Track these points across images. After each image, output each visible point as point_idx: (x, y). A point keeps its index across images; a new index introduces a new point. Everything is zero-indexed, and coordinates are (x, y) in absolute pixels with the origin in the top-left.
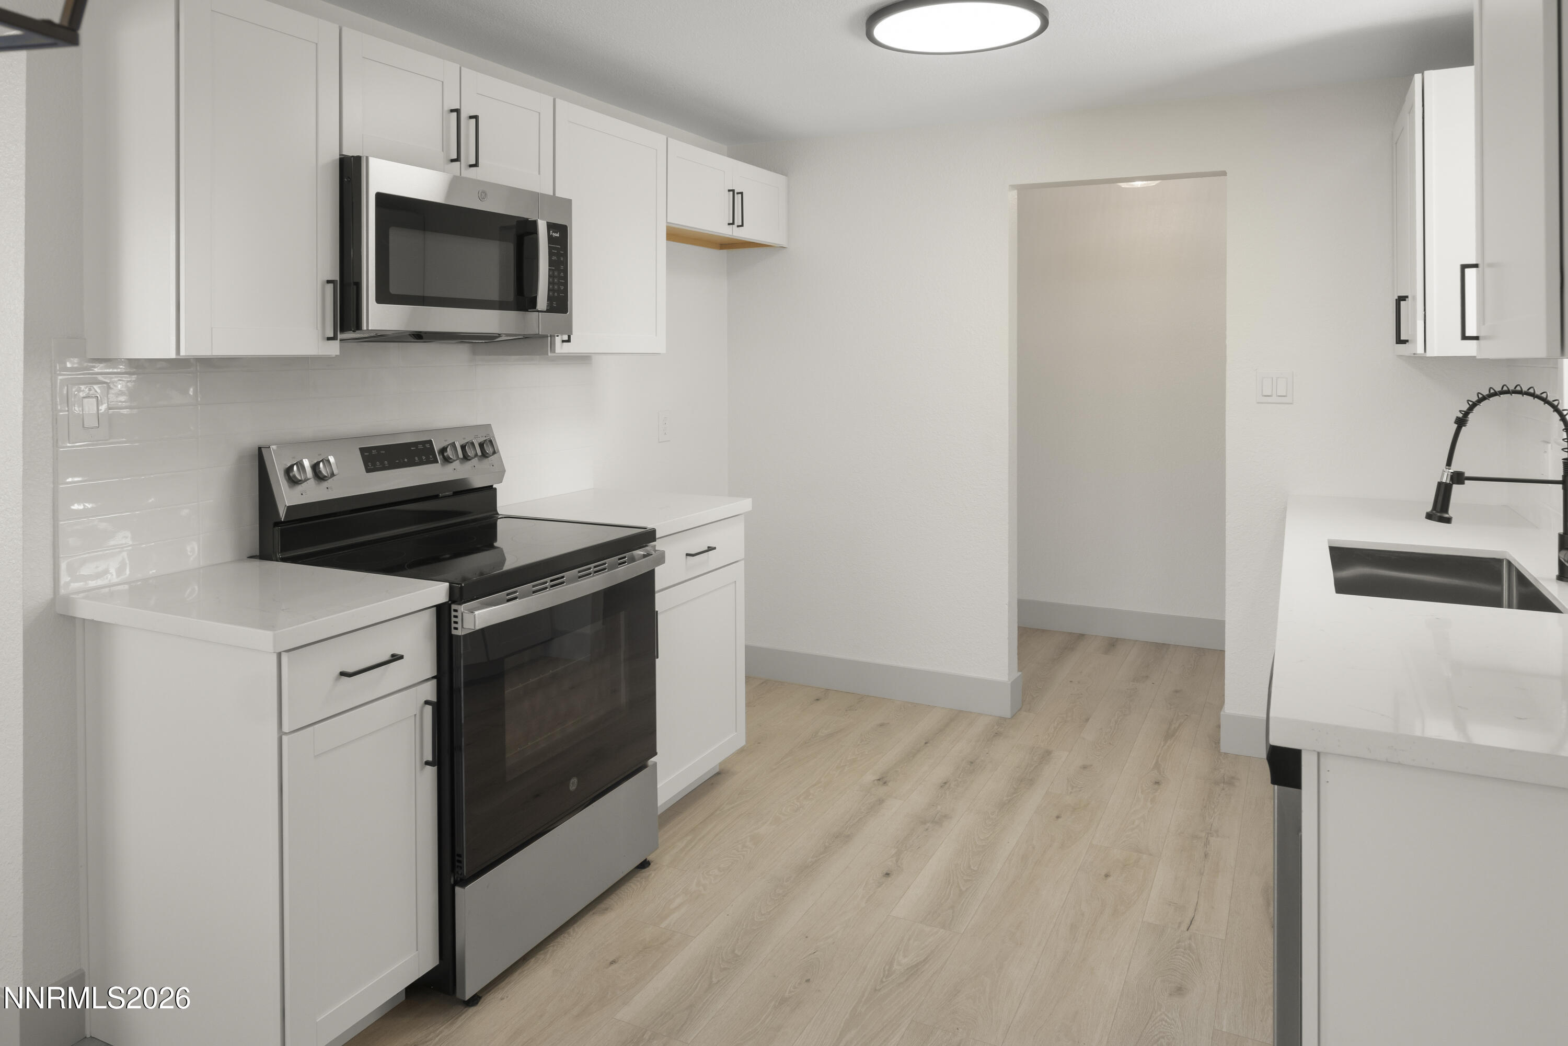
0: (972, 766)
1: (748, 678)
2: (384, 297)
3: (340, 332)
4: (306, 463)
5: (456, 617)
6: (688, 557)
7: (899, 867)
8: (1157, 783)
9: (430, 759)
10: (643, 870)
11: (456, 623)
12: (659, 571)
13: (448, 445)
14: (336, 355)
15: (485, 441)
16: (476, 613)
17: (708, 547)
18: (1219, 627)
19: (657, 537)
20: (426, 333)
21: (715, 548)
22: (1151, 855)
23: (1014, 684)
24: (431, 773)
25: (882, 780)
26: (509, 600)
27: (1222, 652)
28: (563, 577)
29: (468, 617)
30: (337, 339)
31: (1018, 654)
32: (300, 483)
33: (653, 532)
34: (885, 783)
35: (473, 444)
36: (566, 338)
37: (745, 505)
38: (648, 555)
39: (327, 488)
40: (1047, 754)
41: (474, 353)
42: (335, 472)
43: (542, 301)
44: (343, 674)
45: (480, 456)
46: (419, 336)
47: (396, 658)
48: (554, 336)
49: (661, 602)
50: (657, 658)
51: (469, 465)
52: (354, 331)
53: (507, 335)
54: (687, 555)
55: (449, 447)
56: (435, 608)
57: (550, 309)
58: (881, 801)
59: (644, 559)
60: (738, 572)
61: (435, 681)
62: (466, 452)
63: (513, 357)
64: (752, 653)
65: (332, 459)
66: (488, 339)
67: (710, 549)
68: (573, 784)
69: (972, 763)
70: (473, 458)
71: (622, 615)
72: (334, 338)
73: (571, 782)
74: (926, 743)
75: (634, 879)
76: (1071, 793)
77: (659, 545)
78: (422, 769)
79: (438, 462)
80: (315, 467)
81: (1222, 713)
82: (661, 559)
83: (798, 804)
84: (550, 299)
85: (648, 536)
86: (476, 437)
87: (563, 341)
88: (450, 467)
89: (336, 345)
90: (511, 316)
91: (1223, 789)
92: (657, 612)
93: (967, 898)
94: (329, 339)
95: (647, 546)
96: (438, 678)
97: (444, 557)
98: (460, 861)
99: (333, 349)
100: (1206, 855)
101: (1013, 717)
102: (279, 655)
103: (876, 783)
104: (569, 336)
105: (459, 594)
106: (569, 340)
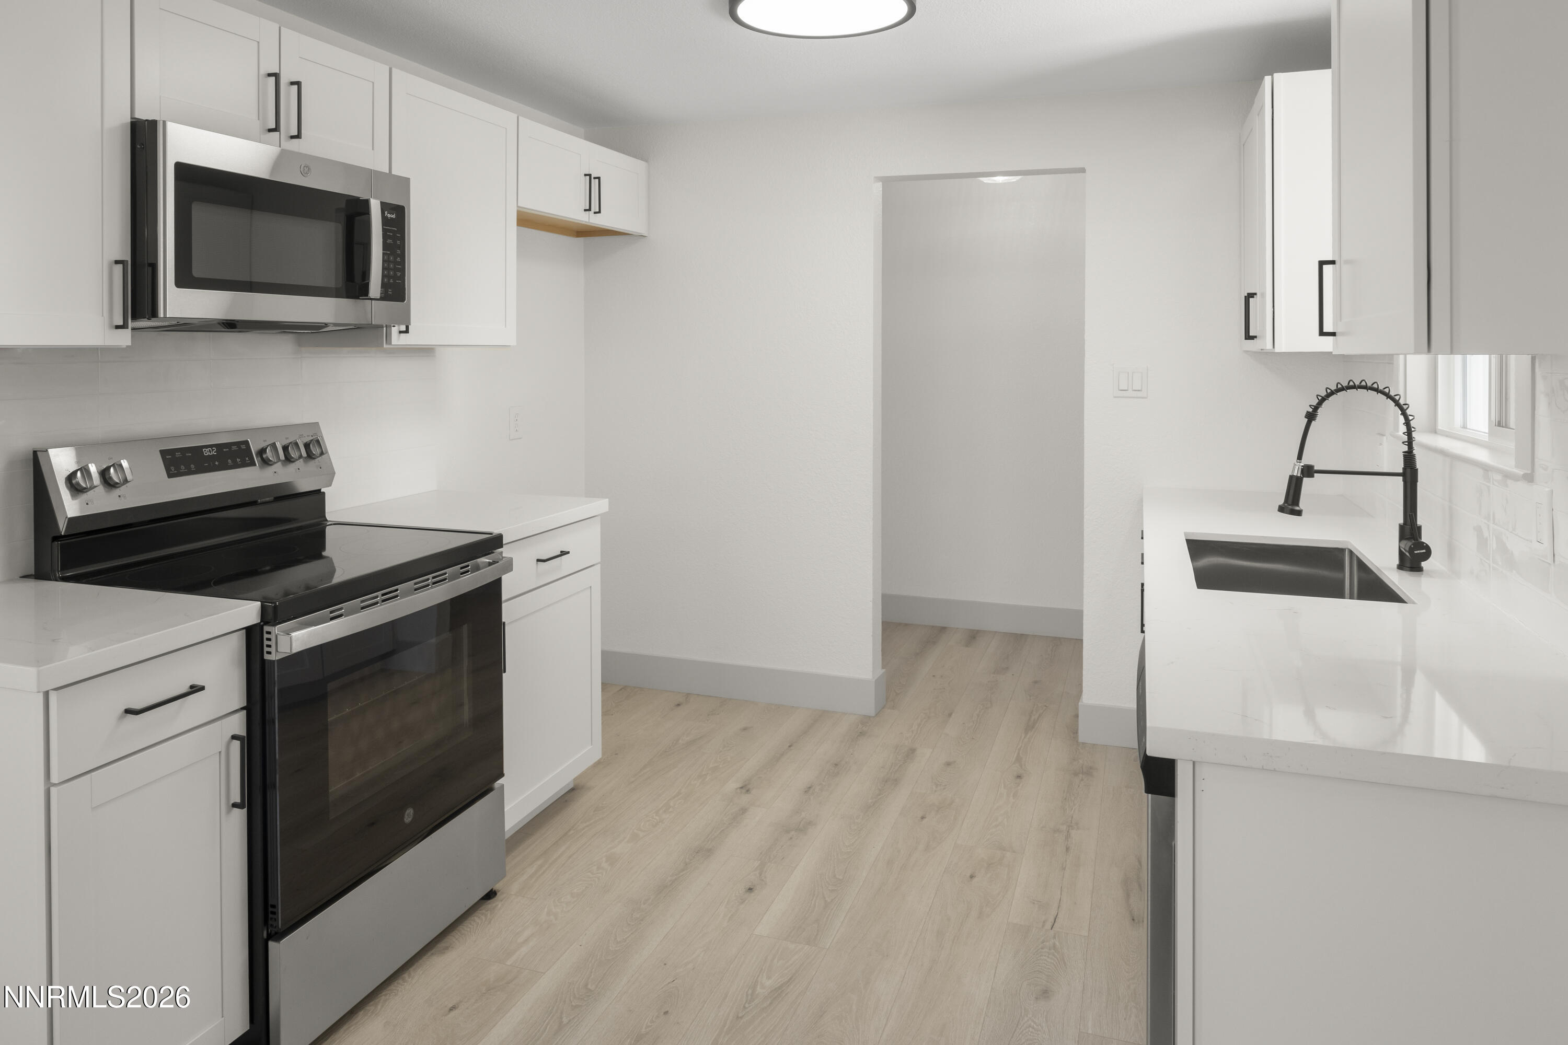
0: (836, 768)
2: (187, 279)
3: (132, 320)
4: (93, 468)
5: (269, 639)
6: (539, 562)
7: (763, 880)
8: (1019, 777)
9: (238, 799)
10: (489, 902)
11: (269, 646)
12: (506, 579)
13: (268, 446)
14: (127, 346)
15: (312, 440)
16: (293, 634)
17: (561, 552)
18: (1077, 616)
19: (504, 543)
20: (238, 321)
21: (568, 553)
22: (1014, 852)
23: (877, 682)
24: (240, 816)
25: (745, 788)
26: (332, 619)
27: (1080, 641)
28: (397, 590)
29: (283, 639)
30: (127, 328)
31: (883, 650)
32: (85, 491)
33: (500, 538)
34: (748, 791)
35: (296, 444)
36: (403, 328)
37: (601, 506)
38: (494, 562)
39: (119, 496)
40: (912, 752)
41: (300, 344)
42: (129, 477)
43: (375, 287)
44: (127, 712)
45: (305, 458)
46: (230, 325)
47: (195, 689)
48: (390, 326)
49: (508, 612)
50: (505, 672)
51: (292, 468)
52: (149, 319)
53: (335, 325)
54: (538, 560)
55: (269, 447)
56: (245, 630)
57: (385, 297)
58: (744, 811)
59: (490, 567)
60: (594, 577)
61: (245, 711)
62: (289, 453)
63: (346, 349)
64: (609, 659)
65: (125, 464)
66: (315, 329)
67: (563, 553)
68: (409, 815)
69: (836, 764)
70: (297, 460)
71: (465, 627)
72: (124, 326)
74: (790, 746)
75: (479, 911)
76: (935, 791)
77: (506, 552)
78: (228, 812)
79: (255, 465)
80: (104, 474)
81: (1080, 704)
82: (508, 566)
83: (657, 818)
84: (384, 285)
85: (495, 542)
86: (301, 436)
87: (401, 332)
88: (270, 471)
89: (129, 333)
90: (345, 303)
91: (1082, 780)
92: (504, 623)
93: (832, 909)
94: (117, 327)
95: (493, 553)
96: (248, 709)
97: (263, 569)
98: (274, 913)
99: (124, 338)
100: (1067, 849)
101: (877, 715)
102: (46, 694)
103: (739, 791)
104: (407, 327)
105: (273, 614)
106: (407, 331)
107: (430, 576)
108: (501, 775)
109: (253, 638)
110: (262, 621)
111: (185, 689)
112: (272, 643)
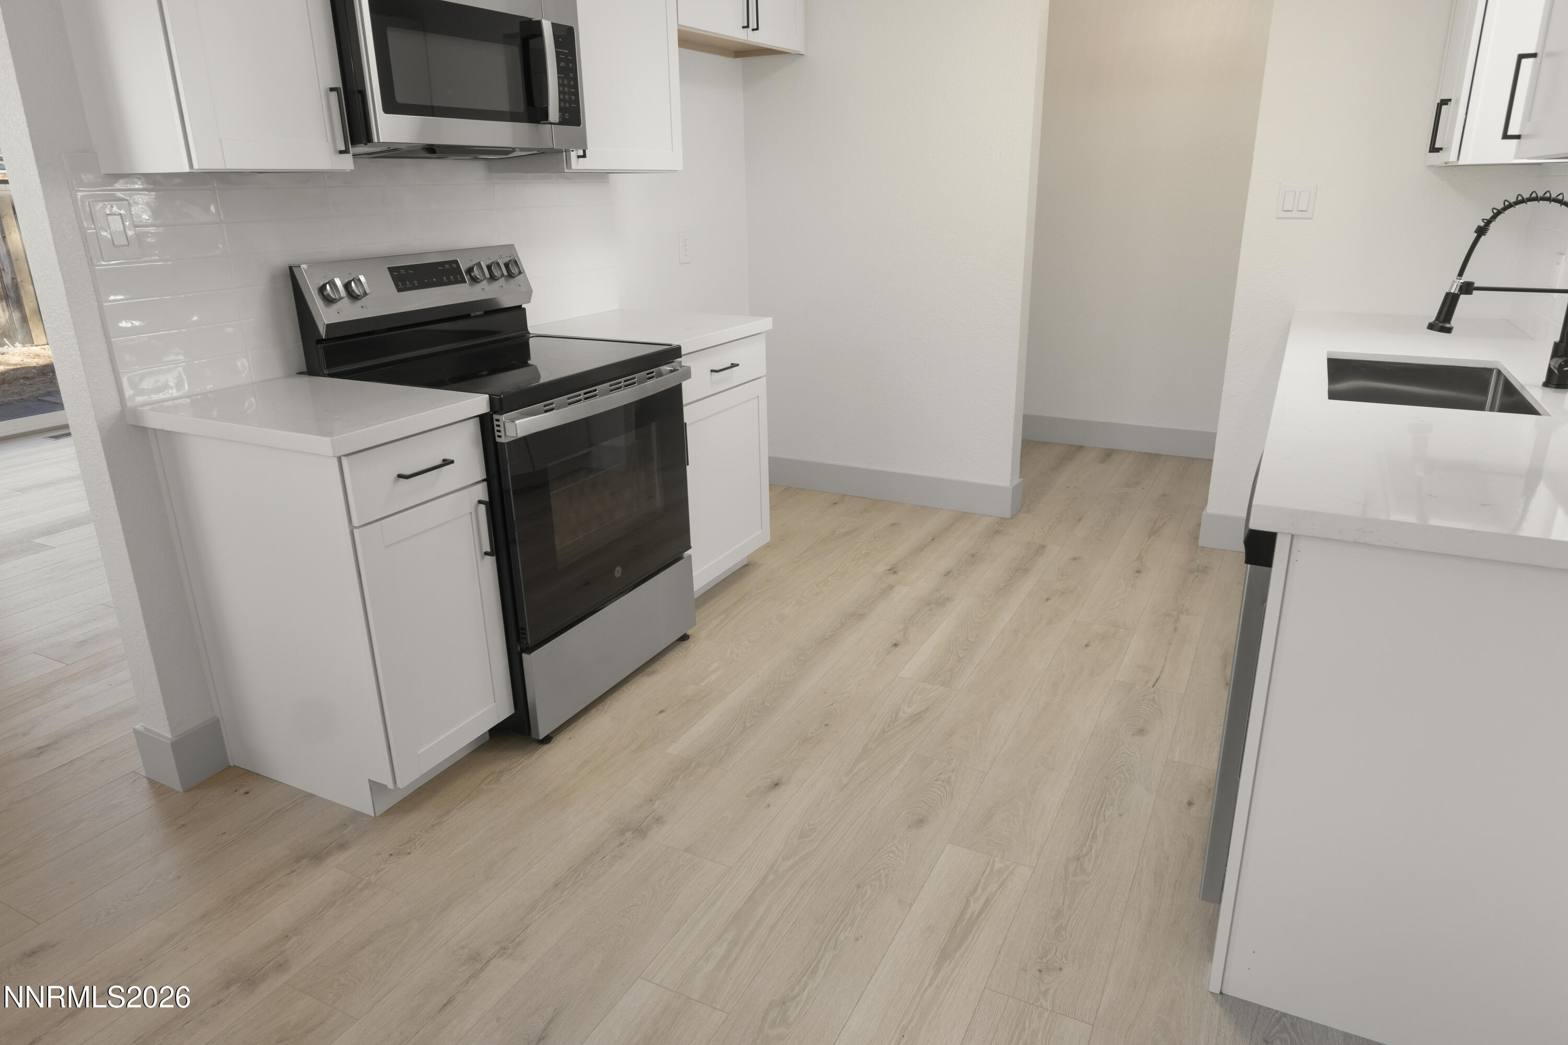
0: (973, 558)
1: (771, 486)
3: (352, 145)
4: (338, 282)
5: (498, 426)
6: (713, 373)
7: (906, 639)
8: (1138, 572)
9: (489, 550)
10: (684, 642)
11: (499, 431)
12: (685, 385)
13: (474, 265)
14: (351, 170)
15: (510, 261)
16: (517, 422)
17: (732, 364)
18: (1210, 438)
19: (682, 353)
20: (439, 146)
21: (738, 365)
22: (1127, 629)
23: (1015, 489)
24: (490, 561)
25: (893, 570)
26: (546, 411)
27: (1211, 461)
28: (595, 390)
29: (510, 426)
30: (349, 153)
31: (1021, 464)
32: (335, 301)
33: (678, 349)
34: (895, 572)
35: (498, 264)
36: (581, 153)
37: (767, 323)
38: (675, 370)
39: (362, 307)
40: (1042, 548)
41: (490, 170)
42: (368, 291)
43: (554, 113)
44: (400, 476)
45: (506, 276)
46: (432, 150)
48: (569, 151)
49: (689, 415)
51: (496, 285)
52: (365, 144)
53: (522, 149)
54: (712, 371)
55: (475, 266)
56: (478, 418)
57: (563, 122)
58: (891, 587)
59: (671, 374)
60: (760, 388)
61: (485, 483)
62: (492, 272)
63: (529, 175)
64: (774, 463)
65: (362, 278)
66: (501, 153)
67: (734, 365)
69: (973, 556)
70: (500, 278)
71: (653, 427)
72: (346, 151)
73: (616, 570)
74: (932, 540)
75: (676, 649)
76: (1061, 580)
77: (684, 361)
78: (482, 558)
79: (466, 282)
80: (347, 286)
81: (1203, 513)
82: (687, 374)
83: (818, 589)
84: (562, 110)
85: (672, 353)
86: (500, 257)
87: (579, 157)
88: (478, 287)
89: (348, 158)
90: (523, 128)
91: (1197, 577)
92: (686, 423)
93: (964, 663)
94: (341, 152)
95: (673, 362)
96: (488, 481)
97: (482, 373)
98: (524, 634)
99: (346, 163)
100: (1175, 629)
101: (1012, 517)
102: (339, 459)
103: (887, 572)
104: (584, 151)
105: (499, 405)
106: (584, 156)
107: (621, 380)
108: (689, 547)
109: (486, 423)
110: (491, 410)
111: (439, 462)
112: (501, 428)
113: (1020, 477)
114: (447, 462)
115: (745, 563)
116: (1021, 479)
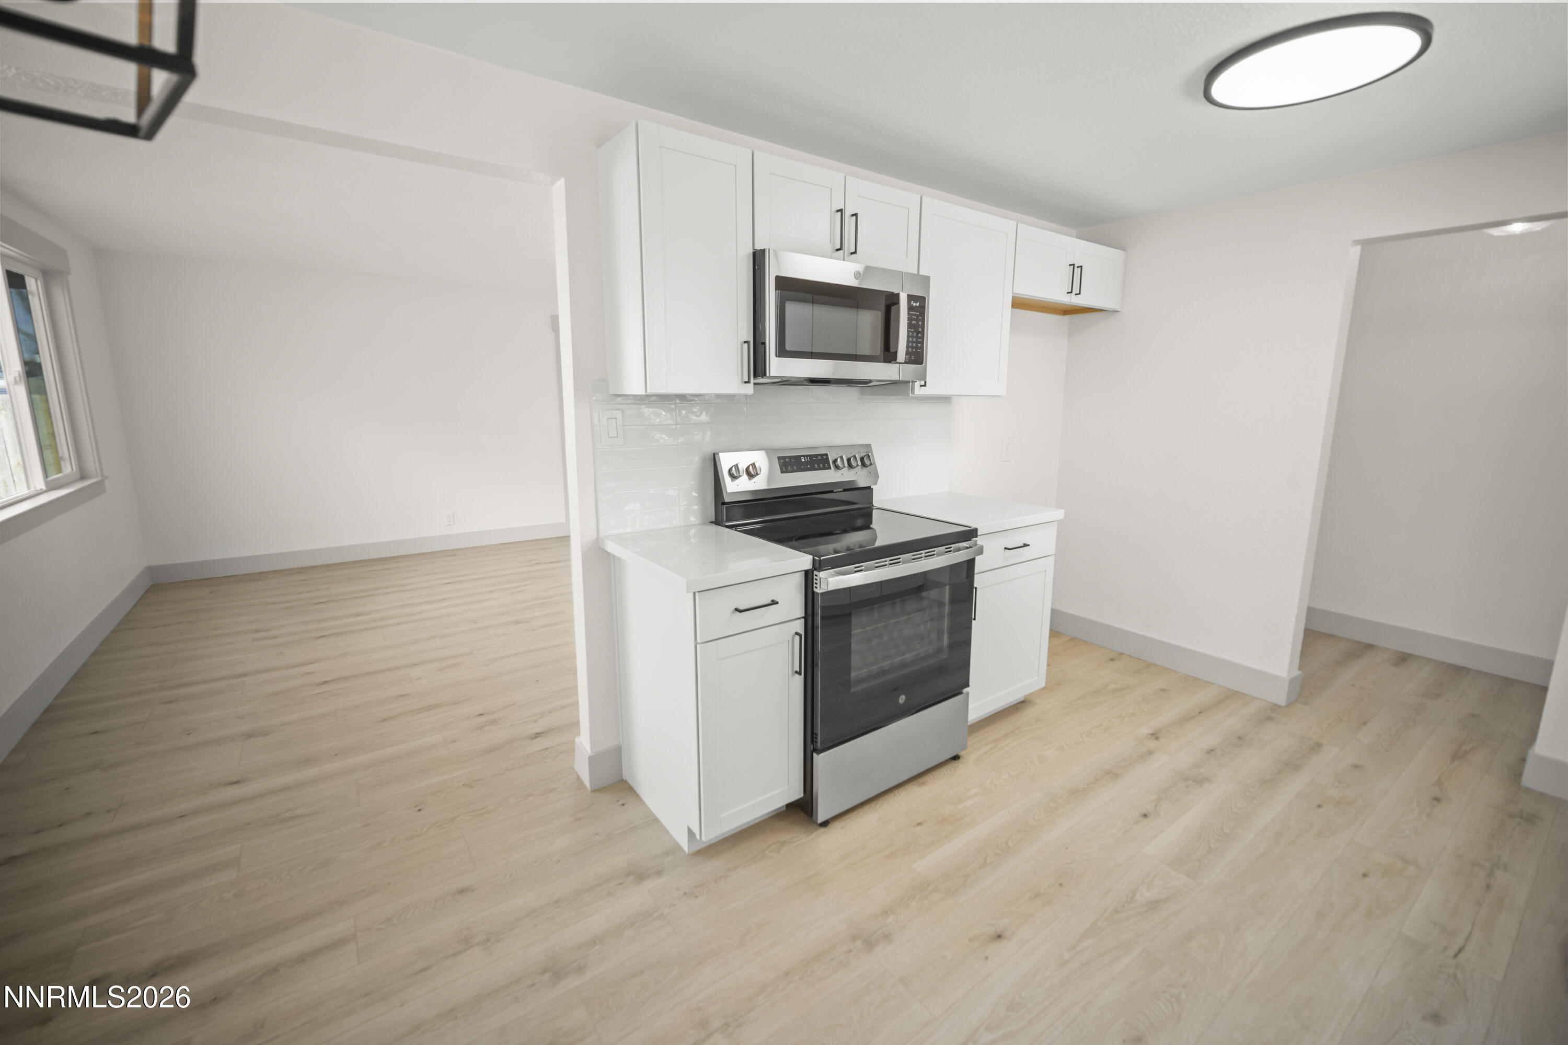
0: (1240, 740)
2: (782, 352)
3: (752, 378)
5: (817, 579)
6: (1007, 550)
7: (1156, 811)
8: (1437, 799)
9: (798, 670)
10: (956, 761)
12: (978, 559)
13: (838, 457)
14: (749, 393)
16: (830, 579)
17: (1024, 544)
19: (978, 535)
21: (1029, 545)
23: (1292, 681)
24: (799, 679)
25: (1155, 736)
26: (856, 572)
29: (825, 581)
30: (750, 383)
32: (737, 478)
33: (976, 530)
34: (1157, 738)
35: (856, 458)
37: (1059, 514)
38: (972, 547)
39: (754, 483)
40: (1317, 747)
43: (901, 356)
44: (737, 610)
45: (861, 466)
49: (978, 581)
50: (974, 619)
51: (852, 472)
52: (762, 377)
53: (875, 382)
54: (1005, 548)
55: (839, 459)
56: (804, 572)
57: (908, 361)
58: (1152, 752)
59: (969, 550)
60: (1048, 563)
61: (803, 620)
62: (851, 463)
65: (757, 464)
67: (1025, 545)
68: (902, 699)
69: (1240, 738)
70: (855, 467)
74: (1200, 713)
75: (949, 765)
76: (1338, 787)
77: (980, 541)
78: (793, 676)
79: (831, 469)
81: (1529, 751)
82: (980, 551)
83: (1080, 739)
84: (909, 354)
85: (971, 534)
86: (858, 453)
87: (919, 386)
88: (839, 473)
89: (750, 387)
90: (878, 367)
92: (976, 588)
93: (1216, 855)
94: (746, 382)
95: (971, 540)
96: (805, 618)
98: (816, 738)
99: (749, 390)
101: (1288, 706)
102: (694, 593)
103: (1149, 736)
104: (925, 382)
105: (819, 565)
106: (925, 385)
107: (923, 552)
108: (967, 685)
109: (808, 577)
110: (813, 568)
111: (768, 602)
112: (818, 582)
113: (1300, 669)
114: (774, 603)
115: (1023, 699)
116: (1300, 672)
